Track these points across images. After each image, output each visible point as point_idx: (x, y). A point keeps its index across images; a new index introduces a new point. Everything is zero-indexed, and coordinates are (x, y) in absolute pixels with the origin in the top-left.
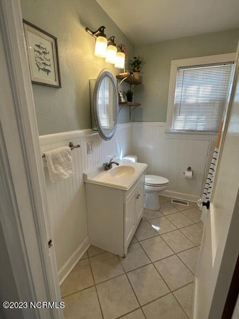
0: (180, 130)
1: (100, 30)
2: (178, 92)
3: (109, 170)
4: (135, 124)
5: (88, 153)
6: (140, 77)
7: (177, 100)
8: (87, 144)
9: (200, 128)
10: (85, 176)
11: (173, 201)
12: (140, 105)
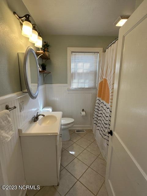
0: (76, 88)
1: (25, 16)
2: (73, 65)
3: (38, 121)
4: (47, 85)
5: (20, 112)
6: (49, 55)
7: (72, 71)
8: (20, 104)
9: (87, 86)
10: (20, 131)
11: (77, 131)
12: (50, 73)
